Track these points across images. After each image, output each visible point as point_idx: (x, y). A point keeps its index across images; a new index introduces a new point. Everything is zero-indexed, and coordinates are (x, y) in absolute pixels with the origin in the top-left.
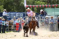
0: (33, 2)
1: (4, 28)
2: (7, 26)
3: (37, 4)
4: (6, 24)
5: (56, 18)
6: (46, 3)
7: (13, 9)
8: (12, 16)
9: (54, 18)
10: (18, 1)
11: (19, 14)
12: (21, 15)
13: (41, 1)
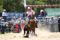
0: (33, 2)
1: (4, 29)
2: (7, 27)
3: (37, 4)
4: (5, 25)
5: (56, 18)
6: (46, 3)
7: (12, 9)
8: (12, 17)
9: (54, 19)
10: (18, 1)
11: (19, 14)
12: (21, 16)
13: (41, 1)
